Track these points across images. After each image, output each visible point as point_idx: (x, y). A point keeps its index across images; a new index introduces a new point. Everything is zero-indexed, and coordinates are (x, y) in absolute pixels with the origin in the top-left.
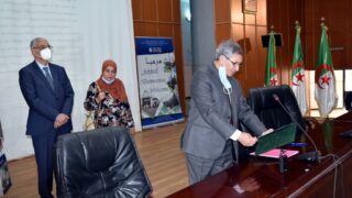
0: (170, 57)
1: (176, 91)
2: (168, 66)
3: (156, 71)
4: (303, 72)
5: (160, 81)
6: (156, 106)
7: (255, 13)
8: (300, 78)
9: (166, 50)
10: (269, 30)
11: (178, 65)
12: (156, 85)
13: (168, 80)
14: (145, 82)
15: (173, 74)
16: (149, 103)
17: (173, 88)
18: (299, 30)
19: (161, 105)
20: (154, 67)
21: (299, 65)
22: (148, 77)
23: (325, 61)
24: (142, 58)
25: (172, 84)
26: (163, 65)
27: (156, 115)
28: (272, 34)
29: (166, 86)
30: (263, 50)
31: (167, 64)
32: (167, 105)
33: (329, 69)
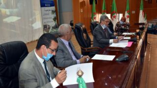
0: (53, 8)
1: (56, 22)
3: (48, 14)
4: (106, 14)
5: (50, 18)
6: (49, 28)
9: (52, 5)
11: (56, 11)
12: (49, 20)
13: (53, 18)
14: (45, 18)
15: (54, 15)
16: (46, 27)
19: (51, 28)
20: (47, 12)
21: (104, 12)
23: (114, 10)
24: (43, 8)
25: (55, 19)
26: (51, 12)
27: (50, 32)
29: (53, 20)
30: (90, 6)
31: (53, 11)
32: (53, 28)
33: (116, 13)
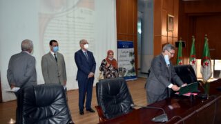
0: (132, 50)
1: (134, 66)
2: (131, 54)
3: (126, 56)
4: (195, 59)
5: (127, 60)
6: (125, 72)
7: (172, 31)
8: (194, 62)
9: (130, 46)
10: (179, 39)
11: (135, 54)
12: (125, 62)
13: (130, 60)
15: (133, 58)
16: (122, 70)
17: (133, 64)
18: (194, 40)
19: (127, 71)
20: (124, 54)
21: (193, 57)
22: (122, 59)
23: (207, 55)
24: (120, 50)
25: (132, 62)
26: (128, 54)
27: (125, 76)
28: (181, 41)
29: (130, 63)
32: (130, 72)
33: (209, 59)
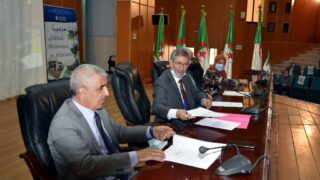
0: (73, 26)
1: (78, 57)
2: (71, 34)
3: (62, 38)
5: (64, 47)
6: (61, 69)
9: (70, 19)
10: (157, 11)
11: (78, 33)
12: (61, 51)
13: (71, 46)
14: (52, 47)
15: (74, 42)
16: (55, 66)
17: (75, 53)
18: (184, 13)
19: (65, 69)
20: (59, 34)
22: (53, 42)
24: (49, 24)
25: (75, 50)
26: (67, 33)
27: (61, 77)
28: (162, 14)
29: (70, 52)
30: (152, 26)
31: (71, 32)
32: (71, 68)
